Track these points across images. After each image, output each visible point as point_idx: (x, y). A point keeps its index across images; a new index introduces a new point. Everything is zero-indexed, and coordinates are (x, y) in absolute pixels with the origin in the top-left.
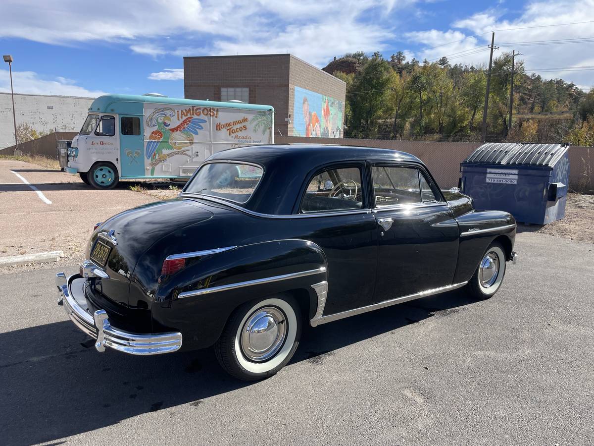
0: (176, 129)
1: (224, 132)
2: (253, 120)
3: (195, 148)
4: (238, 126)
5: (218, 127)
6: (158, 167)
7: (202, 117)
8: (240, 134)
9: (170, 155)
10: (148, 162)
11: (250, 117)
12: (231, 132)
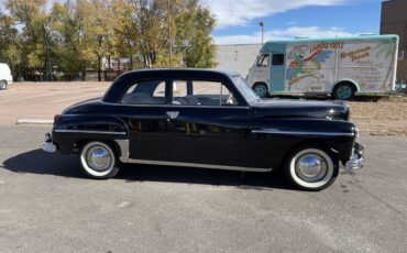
0: (308, 59)
1: (347, 59)
2: (376, 48)
3: (322, 72)
4: (361, 53)
5: (343, 56)
6: (293, 85)
7: (330, 49)
8: (362, 59)
9: (302, 78)
10: (286, 82)
11: (373, 45)
12: (353, 58)
